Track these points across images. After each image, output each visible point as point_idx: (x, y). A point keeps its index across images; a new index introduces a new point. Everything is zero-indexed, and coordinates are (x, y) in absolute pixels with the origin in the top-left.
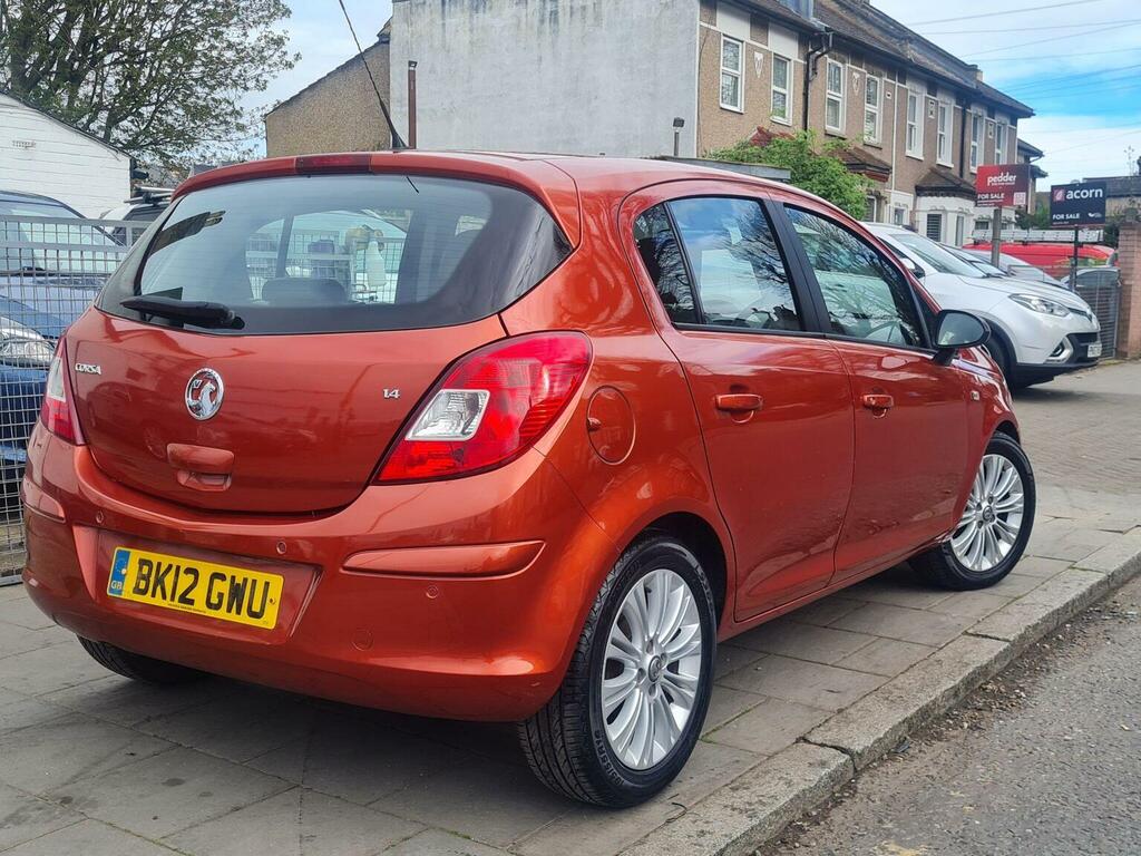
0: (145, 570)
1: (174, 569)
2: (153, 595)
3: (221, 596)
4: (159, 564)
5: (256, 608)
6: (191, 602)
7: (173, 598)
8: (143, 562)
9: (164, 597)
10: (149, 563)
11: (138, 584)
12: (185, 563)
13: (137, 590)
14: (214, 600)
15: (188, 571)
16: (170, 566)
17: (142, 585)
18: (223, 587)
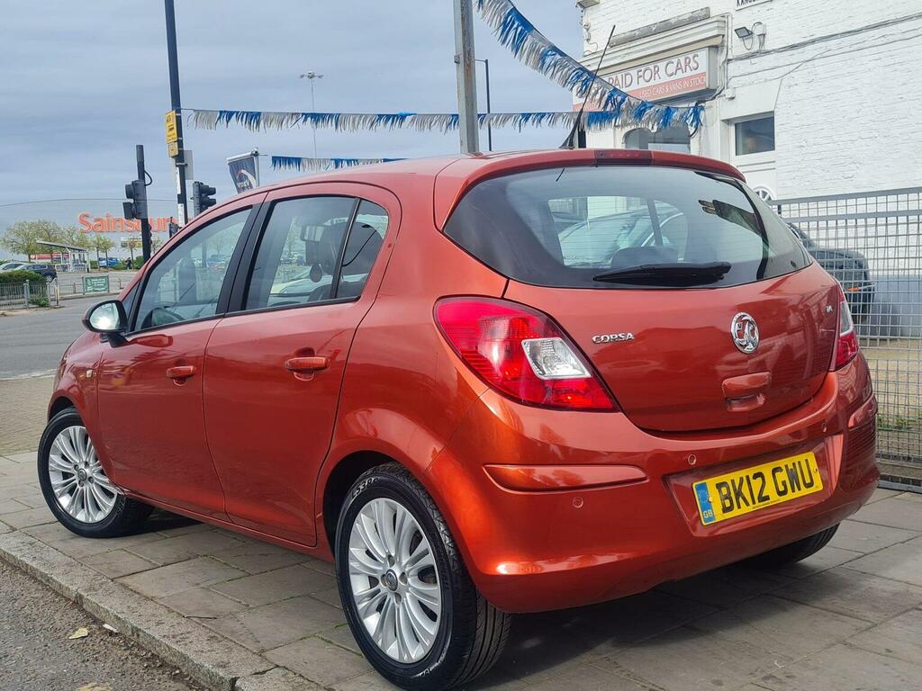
0: (724, 490)
1: (745, 478)
2: (739, 507)
3: (784, 483)
4: (733, 481)
5: (808, 481)
6: (767, 498)
7: (754, 503)
8: (719, 486)
9: (748, 504)
10: (724, 484)
11: (724, 505)
12: (751, 471)
13: (726, 510)
14: (782, 488)
15: (755, 476)
16: (741, 479)
17: (728, 503)
18: (782, 476)
